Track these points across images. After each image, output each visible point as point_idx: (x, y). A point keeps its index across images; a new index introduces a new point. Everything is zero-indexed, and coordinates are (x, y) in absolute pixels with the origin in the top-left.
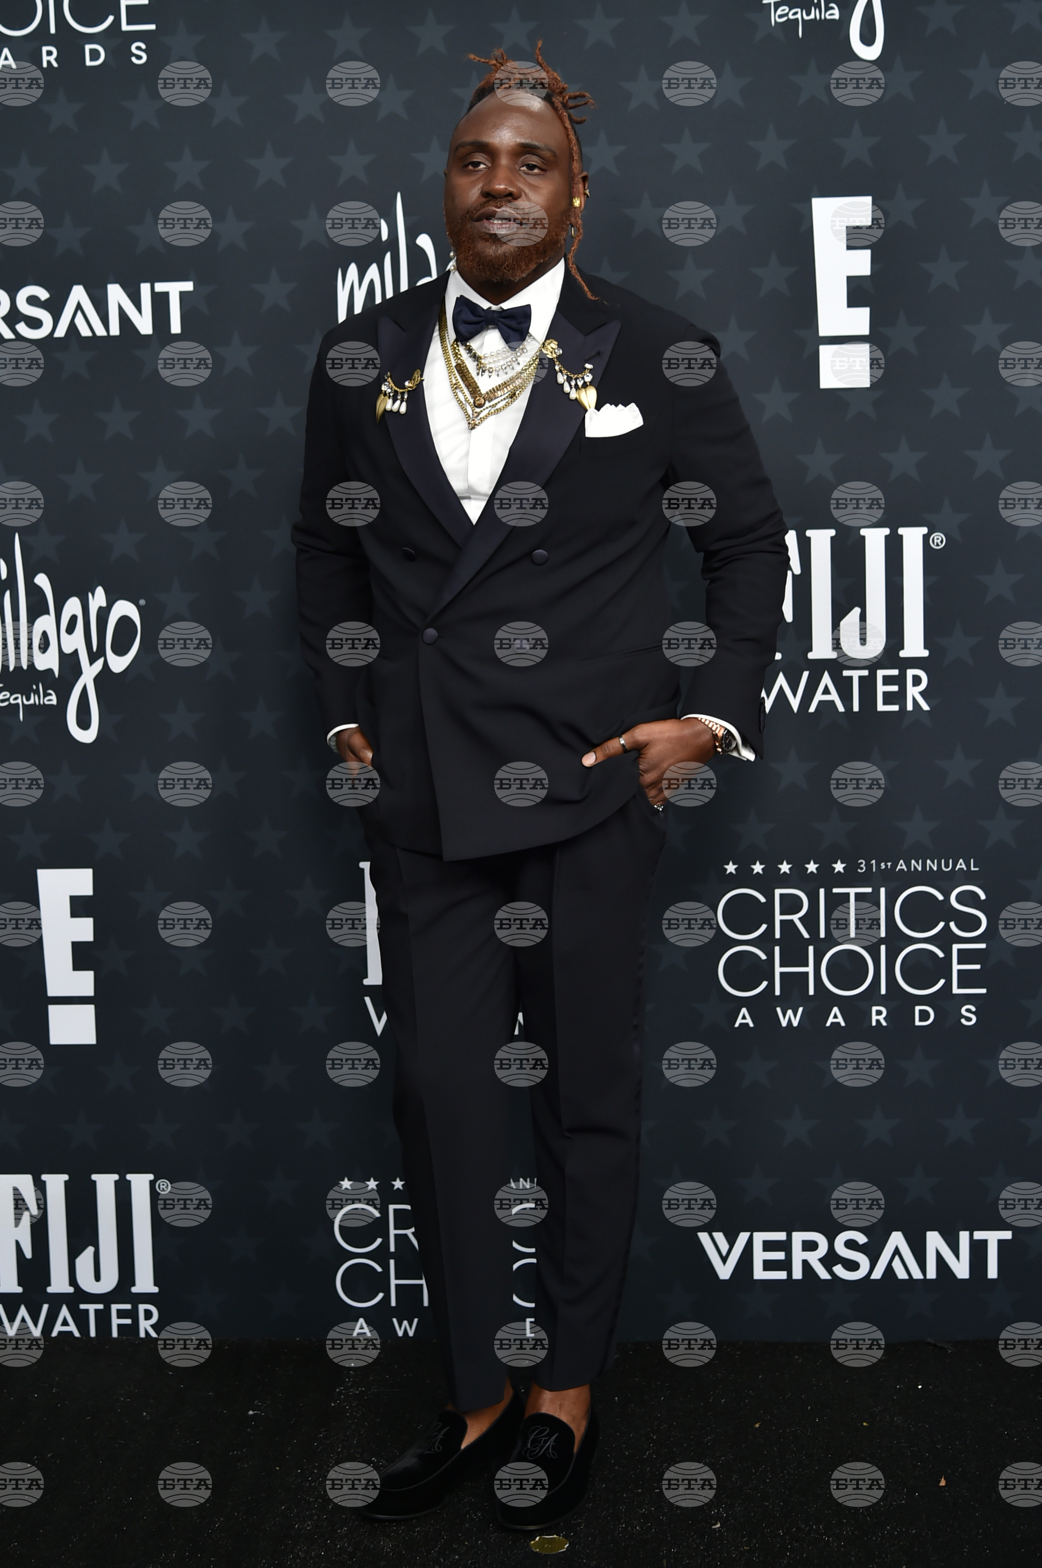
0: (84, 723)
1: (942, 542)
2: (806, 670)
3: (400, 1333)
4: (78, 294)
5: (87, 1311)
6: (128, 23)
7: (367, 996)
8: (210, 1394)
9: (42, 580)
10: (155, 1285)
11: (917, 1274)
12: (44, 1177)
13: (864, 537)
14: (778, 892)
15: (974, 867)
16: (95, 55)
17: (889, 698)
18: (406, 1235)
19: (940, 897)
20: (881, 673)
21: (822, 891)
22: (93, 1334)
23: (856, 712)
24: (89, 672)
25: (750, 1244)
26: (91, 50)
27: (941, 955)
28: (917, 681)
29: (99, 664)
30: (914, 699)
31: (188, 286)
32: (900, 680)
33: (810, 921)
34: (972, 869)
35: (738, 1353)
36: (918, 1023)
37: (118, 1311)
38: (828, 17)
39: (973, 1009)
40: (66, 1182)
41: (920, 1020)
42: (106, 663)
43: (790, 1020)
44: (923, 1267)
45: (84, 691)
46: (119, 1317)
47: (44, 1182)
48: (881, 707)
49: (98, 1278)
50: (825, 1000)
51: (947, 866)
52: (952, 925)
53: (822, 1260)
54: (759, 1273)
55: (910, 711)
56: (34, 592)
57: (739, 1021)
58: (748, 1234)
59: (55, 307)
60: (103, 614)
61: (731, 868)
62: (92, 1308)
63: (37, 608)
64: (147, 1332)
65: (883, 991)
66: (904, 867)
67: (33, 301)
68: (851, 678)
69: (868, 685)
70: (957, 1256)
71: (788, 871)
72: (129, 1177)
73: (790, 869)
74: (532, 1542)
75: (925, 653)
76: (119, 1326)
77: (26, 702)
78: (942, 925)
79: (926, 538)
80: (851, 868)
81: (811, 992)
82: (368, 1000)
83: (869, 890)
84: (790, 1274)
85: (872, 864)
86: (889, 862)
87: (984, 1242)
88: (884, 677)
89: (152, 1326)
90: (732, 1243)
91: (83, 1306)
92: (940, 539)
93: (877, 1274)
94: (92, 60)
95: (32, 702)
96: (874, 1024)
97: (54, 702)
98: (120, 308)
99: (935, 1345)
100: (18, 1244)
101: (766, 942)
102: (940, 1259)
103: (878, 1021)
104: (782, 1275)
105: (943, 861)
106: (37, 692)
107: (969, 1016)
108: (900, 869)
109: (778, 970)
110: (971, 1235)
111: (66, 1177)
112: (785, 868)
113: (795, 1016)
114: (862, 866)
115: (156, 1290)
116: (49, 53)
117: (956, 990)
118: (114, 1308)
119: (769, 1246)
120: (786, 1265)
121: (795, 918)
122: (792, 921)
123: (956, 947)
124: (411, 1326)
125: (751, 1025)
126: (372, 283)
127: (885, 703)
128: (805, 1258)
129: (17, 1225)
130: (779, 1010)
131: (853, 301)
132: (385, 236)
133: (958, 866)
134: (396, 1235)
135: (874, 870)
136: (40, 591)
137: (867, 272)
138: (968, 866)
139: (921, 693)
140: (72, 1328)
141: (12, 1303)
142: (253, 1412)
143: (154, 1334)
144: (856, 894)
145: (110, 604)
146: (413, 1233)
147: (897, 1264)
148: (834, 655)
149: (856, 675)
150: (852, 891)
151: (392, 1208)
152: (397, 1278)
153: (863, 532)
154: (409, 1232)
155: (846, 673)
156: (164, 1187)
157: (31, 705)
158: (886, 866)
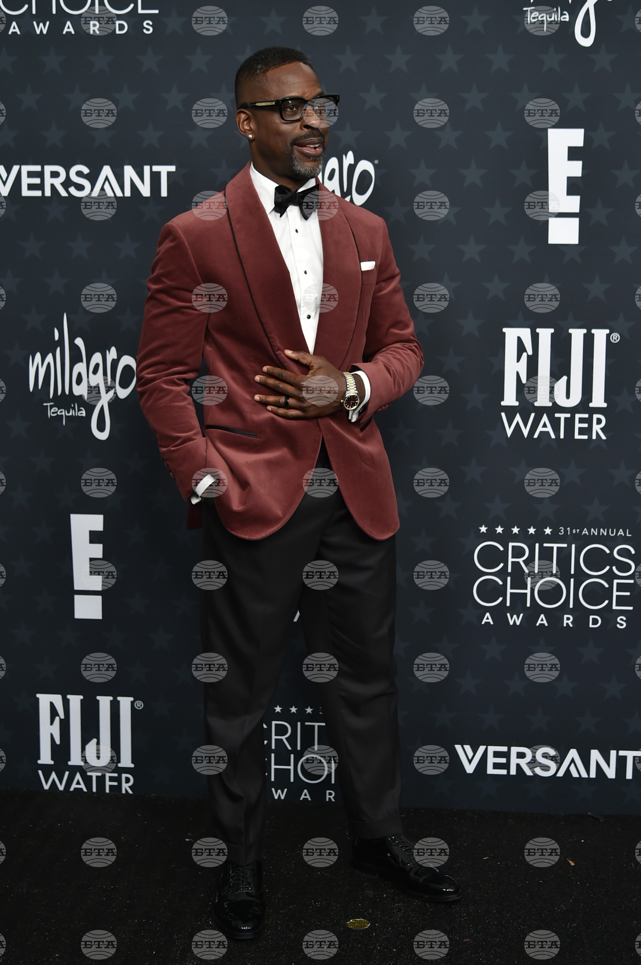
1: (617, 339)
2: (533, 412)
3: (276, 797)
5: (91, 777)
6: (142, 9)
8: (162, 828)
9: (79, 342)
10: (132, 763)
11: (584, 775)
12: (69, 697)
13: (571, 334)
14: (511, 545)
15: (629, 534)
16: (121, 27)
17: (582, 431)
18: (281, 739)
19: (608, 551)
20: (578, 416)
21: (537, 545)
22: (94, 790)
23: (562, 439)
25: (485, 753)
26: (119, 24)
27: (607, 586)
28: (599, 421)
29: (111, 394)
30: (597, 434)
31: (172, 168)
32: (589, 421)
33: (530, 562)
34: (628, 535)
35: (476, 817)
36: (591, 626)
37: (110, 777)
38: (562, 20)
39: (624, 619)
40: (81, 700)
41: (593, 624)
42: (115, 393)
43: (515, 621)
44: (588, 770)
45: (102, 408)
46: (110, 781)
47: (68, 700)
48: (577, 436)
50: (536, 610)
51: (612, 533)
52: (614, 568)
54: (490, 770)
55: (594, 440)
57: (485, 620)
58: (484, 747)
59: (92, 178)
60: (115, 363)
61: (483, 529)
62: (94, 775)
63: (76, 358)
64: (126, 791)
65: (571, 606)
66: (587, 533)
67: (79, 174)
68: (560, 418)
69: (570, 423)
70: (609, 765)
71: (517, 533)
72: (119, 698)
73: (519, 531)
74: (348, 922)
75: (605, 405)
76: (110, 786)
77: (67, 414)
78: (608, 568)
79: (608, 336)
80: (555, 531)
81: (528, 605)
83: (565, 545)
84: (509, 771)
85: (568, 530)
86: (578, 529)
87: (625, 758)
88: (580, 419)
89: (130, 787)
90: (475, 752)
91: (88, 773)
92: (617, 337)
93: (561, 774)
94: (119, 30)
95: (71, 414)
96: (565, 625)
97: (84, 415)
98: (131, 180)
99: (593, 817)
100: (52, 735)
101: (502, 574)
102: (598, 766)
103: (567, 624)
104: (504, 772)
105: (610, 530)
106: (74, 408)
107: (622, 623)
108: (584, 534)
109: (509, 591)
110: (617, 753)
111: (81, 697)
112: (516, 530)
113: (518, 618)
114: (562, 531)
115: (132, 766)
117: (615, 607)
118: (108, 775)
119: (497, 754)
120: (506, 766)
121: (521, 560)
122: (518, 562)
123: (616, 582)
125: (492, 623)
127: (580, 434)
128: (518, 763)
129: (52, 724)
130: (508, 615)
131: (571, 191)
133: (619, 533)
135: (569, 534)
136: (78, 348)
138: (625, 533)
139: (602, 429)
140: (82, 786)
141: (47, 770)
142: (187, 840)
143: (130, 792)
144: (558, 548)
145: (119, 357)
146: (286, 739)
147: (573, 768)
148: (550, 404)
149: (563, 416)
150: (555, 546)
151: (274, 723)
152: (275, 764)
153: (571, 331)
154: (283, 738)
155: (557, 415)
156: (140, 705)
157: (70, 416)
158: (576, 531)
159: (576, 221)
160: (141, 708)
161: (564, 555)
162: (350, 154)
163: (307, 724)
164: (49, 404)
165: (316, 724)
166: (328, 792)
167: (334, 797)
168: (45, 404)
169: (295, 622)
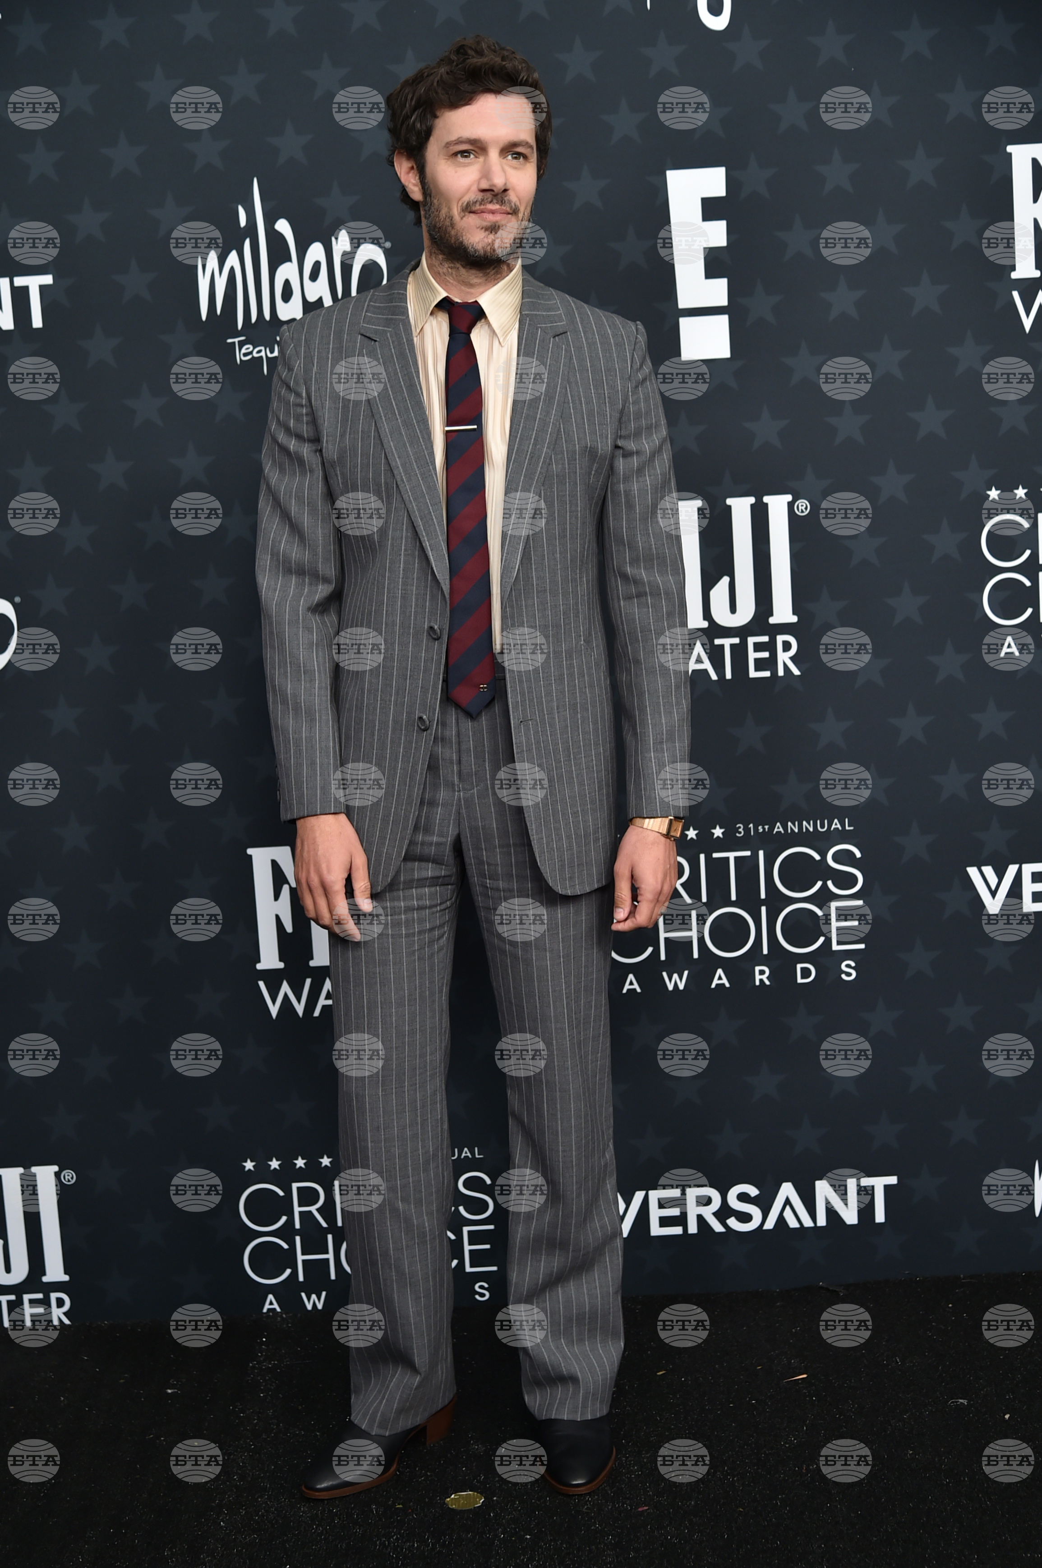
1: (806, 508)
3: (309, 1307)
5: (1, 1302)
7: (260, 980)
8: (126, 1376)
10: (66, 1273)
11: (808, 1222)
13: (730, 507)
15: (849, 826)
17: (760, 665)
18: (310, 1212)
19: (817, 857)
20: (751, 640)
21: (702, 857)
22: (6, 1324)
23: (729, 680)
25: (645, 1202)
27: (820, 913)
28: (787, 646)
30: (785, 665)
31: (48, 280)
32: (770, 647)
33: (692, 886)
34: (847, 828)
36: (800, 980)
37: (30, 1300)
39: (853, 964)
43: (676, 983)
44: (813, 1217)
48: (753, 674)
49: (8, 1270)
50: (709, 962)
51: (822, 826)
52: (830, 883)
53: (716, 1214)
54: (656, 1230)
55: (781, 677)
57: (627, 987)
58: (643, 1193)
62: (4, 1299)
64: (60, 1320)
65: (765, 951)
66: (781, 830)
68: (722, 646)
69: (739, 652)
72: (34, 1169)
74: (448, 1499)
75: (794, 619)
78: (820, 884)
79: (791, 505)
80: (730, 832)
81: (696, 955)
82: (261, 984)
83: (748, 853)
84: (685, 1229)
85: (750, 828)
86: (767, 824)
88: (755, 644)
89: (65, 1314)
90: (628, 1202)
92: (805, 506)
93: (770, 1224)
96: (757, 983)
99: (827, 1289)
102: (829, 1207)
103: (761, 981)
104: (678, 1230)
105: (819, 822)
107: (849, 971)
108: (777, 832)
109: (663, 935)
113: (681, 979)
114: (741, 830)
115: (66, 1278)
118: (26, 1297)
120: (681, 1219)
121: (678, 884)
124: (319, 1299)
125: (639, 990)
126: (232, 270)
127: (757, 669)
128: (699, 1213)
130: (665, 974)
131: (710, 274)
132: (243, 222)
133: (833, 826)
134: (300, 1213)
135: (752, 833)
138: (843, 825)
139: (792, 658)
142: (169, 1391)
143: (67, 1321)
144: (736, 858)
146: (318, 1210)
147: (788, 1213)
148: (705, 624)
149: (727, 643)
150: (732, 855)
151: (295, 1186)
152: (303, 1254)
153: (729, 501)
154: (313, 1209)
155: (717, 642)
156: (69, 1178)
158: (764, 829)
159: (724, 319)
160: (73, 1182)
161: (747, 869)
169: (316, 1017)
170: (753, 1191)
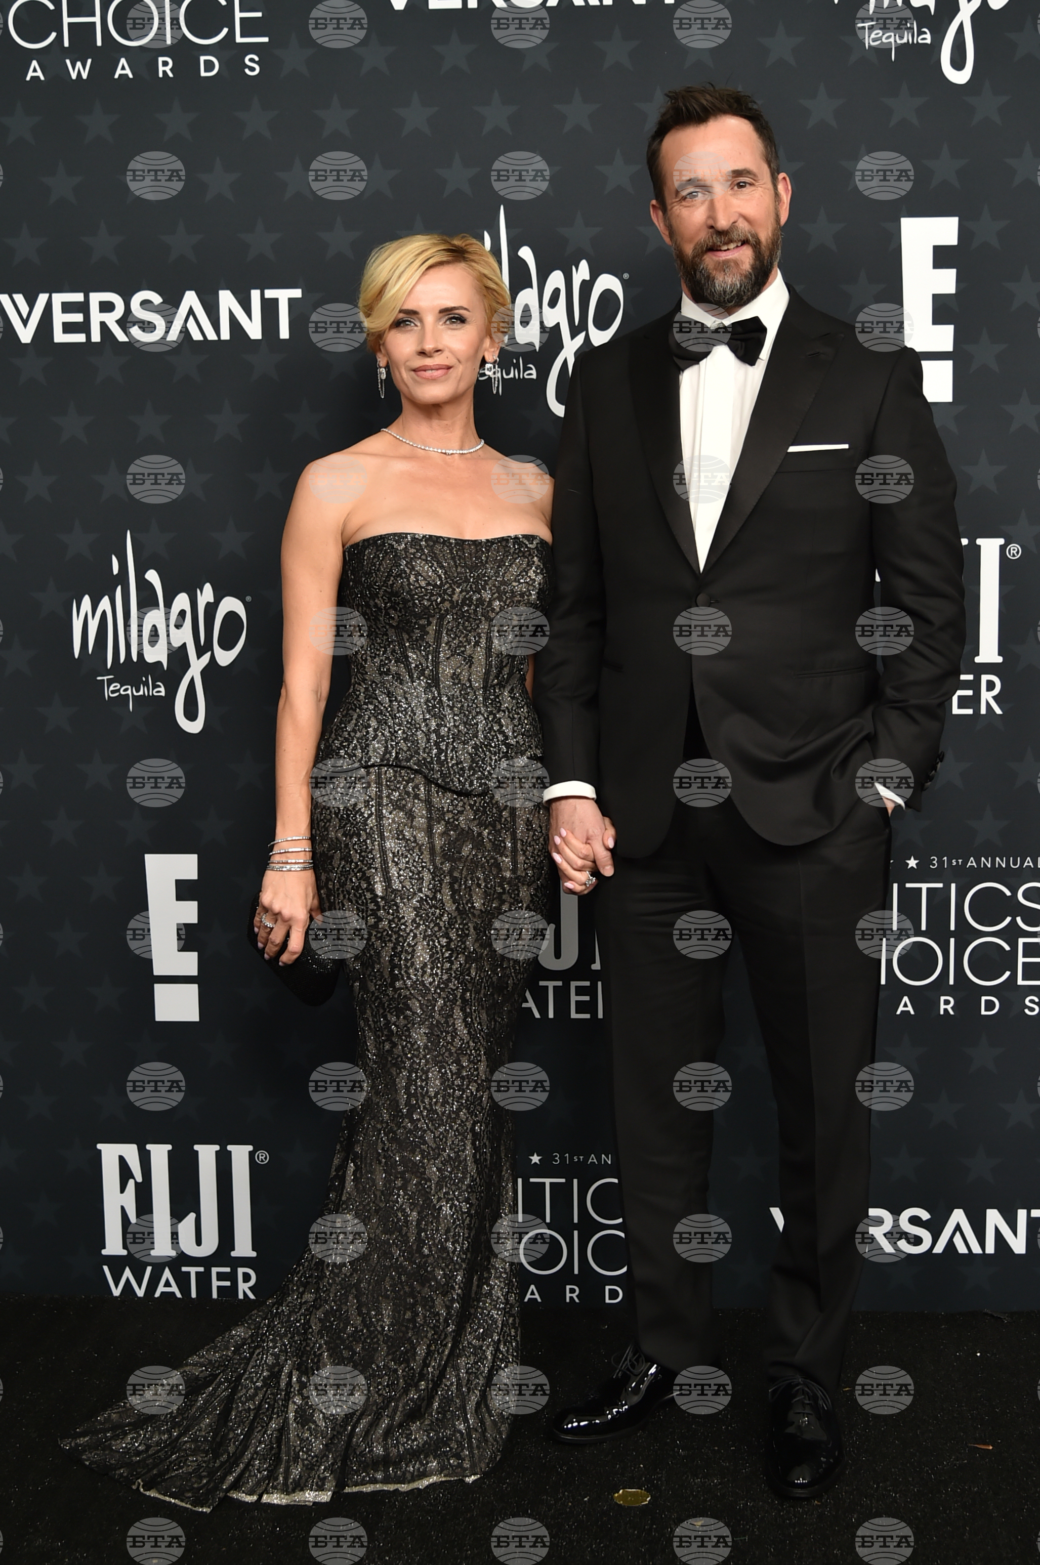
0: (191, 714)
1: (1018, 553)
4: (190, 299)
5: (189, 1273)
6: (242, 36)
9: (152, 576)
10: (254, 1249)
11: (976, 1249)
12: (149, 1147)
16: (209, 66)
17: (963, 702)
19: (1008, 893)
21: (896, 886)
22: (194, 1295)
24: (197, 665)
26: (205, 61)
27: (1007, 948)
28: (991, 686)
29: (206, 658)
30: (988, 703)
31: (297, 293)
32: (975, 685)
34: (1039, 867)
36: (983, 1012)
37: (218, 1273)
38: (920, 42)
39: (1036, 999)
40: (169, 1151)
41: (986, 1010)
42: (213, 657)
44: (982, 1244)
45: (192, 682)
46: (218, 1280)
47: (149, 1152)
48: (956, 711)
49: (199, 1242)
50: (896, 989)
51: (1015, 864)
52: (1019, 919)
55: (983, 715)
56: (145, 587)
60: (211, 609)
62: (193, 1270)
63: (147, 600)
64: (244, 1293)
65: (951, 982)
66: (974, 864)
67: (146, 305)
70: (1015, 1234)
72: (229, 1148)
74: (616, 1495)
75: (1000, 660)
76: (219, 1288)
77: (135, 693)
78: (1009, 919)
79: (1003, 549)
80: (924, 864)
81: (883, 981)
83: (940, 885)
85: (944, 861)
86: (960, 859)
89: (250, 1288)
91: (184, 1269)
92: (1016, 550)
93: (939, 1249)
94: (206, 71)
95: (141, 693)
96: (942, 1012)
97: (163, 694)
98: (231, 312)
99: (992, 1316)
100: (123, 1209)
102: (998, 1233)
103: (946, 1010)
105: (1012, 859)
106: (146, 684)
107: (1032, 1006)
108: (970, 866)
110: (1029, 1213)
111: (169, 1147)
114: (935, 862)
115: (254, 1254)
116: (165, 64)
117: (1020, 982)
118: (214, 1270)
123: (1021, 941)
127: (960, 706)
129: (122, 1191)
131: (938, 319)
132: (488, 246)
133: (1026, 864)
135: (946, 867)
136: (150, 586)
137: (952, 290)
138: (1035, 864)
139: (994, 698)
140: (174, 1289)
141: (117, 1264)
143: (252, 1296)
144: (928, 889)
145: (218, 600)
147: (958, 1239)
150: (924, 886)
156: (263, 1158)
157: (141, 696)
158: (957, 862)
160: (266, 1162)
161: (938, 901)
162: (584, 265)
163: (532, 1180)
164: (105, 678)
165: (548, 1181)
166: (568, 1287)
167: (577, 1296)
168: (99, 678)
170: (925, 1215)
